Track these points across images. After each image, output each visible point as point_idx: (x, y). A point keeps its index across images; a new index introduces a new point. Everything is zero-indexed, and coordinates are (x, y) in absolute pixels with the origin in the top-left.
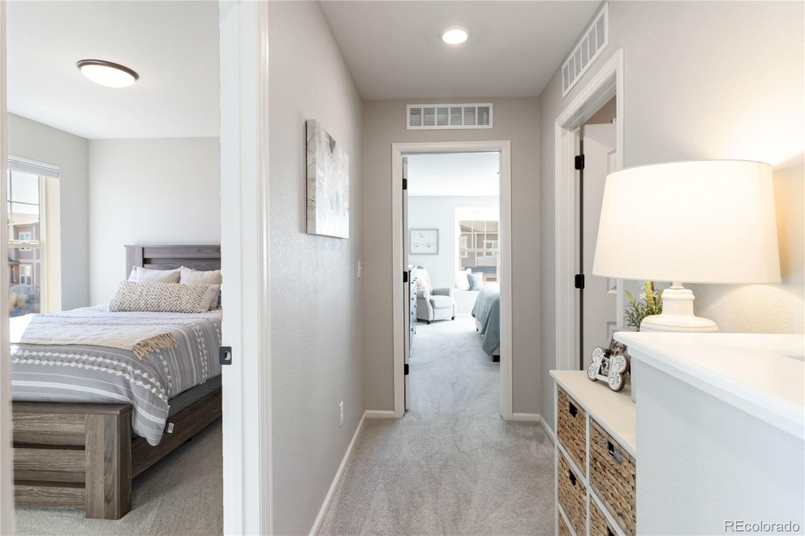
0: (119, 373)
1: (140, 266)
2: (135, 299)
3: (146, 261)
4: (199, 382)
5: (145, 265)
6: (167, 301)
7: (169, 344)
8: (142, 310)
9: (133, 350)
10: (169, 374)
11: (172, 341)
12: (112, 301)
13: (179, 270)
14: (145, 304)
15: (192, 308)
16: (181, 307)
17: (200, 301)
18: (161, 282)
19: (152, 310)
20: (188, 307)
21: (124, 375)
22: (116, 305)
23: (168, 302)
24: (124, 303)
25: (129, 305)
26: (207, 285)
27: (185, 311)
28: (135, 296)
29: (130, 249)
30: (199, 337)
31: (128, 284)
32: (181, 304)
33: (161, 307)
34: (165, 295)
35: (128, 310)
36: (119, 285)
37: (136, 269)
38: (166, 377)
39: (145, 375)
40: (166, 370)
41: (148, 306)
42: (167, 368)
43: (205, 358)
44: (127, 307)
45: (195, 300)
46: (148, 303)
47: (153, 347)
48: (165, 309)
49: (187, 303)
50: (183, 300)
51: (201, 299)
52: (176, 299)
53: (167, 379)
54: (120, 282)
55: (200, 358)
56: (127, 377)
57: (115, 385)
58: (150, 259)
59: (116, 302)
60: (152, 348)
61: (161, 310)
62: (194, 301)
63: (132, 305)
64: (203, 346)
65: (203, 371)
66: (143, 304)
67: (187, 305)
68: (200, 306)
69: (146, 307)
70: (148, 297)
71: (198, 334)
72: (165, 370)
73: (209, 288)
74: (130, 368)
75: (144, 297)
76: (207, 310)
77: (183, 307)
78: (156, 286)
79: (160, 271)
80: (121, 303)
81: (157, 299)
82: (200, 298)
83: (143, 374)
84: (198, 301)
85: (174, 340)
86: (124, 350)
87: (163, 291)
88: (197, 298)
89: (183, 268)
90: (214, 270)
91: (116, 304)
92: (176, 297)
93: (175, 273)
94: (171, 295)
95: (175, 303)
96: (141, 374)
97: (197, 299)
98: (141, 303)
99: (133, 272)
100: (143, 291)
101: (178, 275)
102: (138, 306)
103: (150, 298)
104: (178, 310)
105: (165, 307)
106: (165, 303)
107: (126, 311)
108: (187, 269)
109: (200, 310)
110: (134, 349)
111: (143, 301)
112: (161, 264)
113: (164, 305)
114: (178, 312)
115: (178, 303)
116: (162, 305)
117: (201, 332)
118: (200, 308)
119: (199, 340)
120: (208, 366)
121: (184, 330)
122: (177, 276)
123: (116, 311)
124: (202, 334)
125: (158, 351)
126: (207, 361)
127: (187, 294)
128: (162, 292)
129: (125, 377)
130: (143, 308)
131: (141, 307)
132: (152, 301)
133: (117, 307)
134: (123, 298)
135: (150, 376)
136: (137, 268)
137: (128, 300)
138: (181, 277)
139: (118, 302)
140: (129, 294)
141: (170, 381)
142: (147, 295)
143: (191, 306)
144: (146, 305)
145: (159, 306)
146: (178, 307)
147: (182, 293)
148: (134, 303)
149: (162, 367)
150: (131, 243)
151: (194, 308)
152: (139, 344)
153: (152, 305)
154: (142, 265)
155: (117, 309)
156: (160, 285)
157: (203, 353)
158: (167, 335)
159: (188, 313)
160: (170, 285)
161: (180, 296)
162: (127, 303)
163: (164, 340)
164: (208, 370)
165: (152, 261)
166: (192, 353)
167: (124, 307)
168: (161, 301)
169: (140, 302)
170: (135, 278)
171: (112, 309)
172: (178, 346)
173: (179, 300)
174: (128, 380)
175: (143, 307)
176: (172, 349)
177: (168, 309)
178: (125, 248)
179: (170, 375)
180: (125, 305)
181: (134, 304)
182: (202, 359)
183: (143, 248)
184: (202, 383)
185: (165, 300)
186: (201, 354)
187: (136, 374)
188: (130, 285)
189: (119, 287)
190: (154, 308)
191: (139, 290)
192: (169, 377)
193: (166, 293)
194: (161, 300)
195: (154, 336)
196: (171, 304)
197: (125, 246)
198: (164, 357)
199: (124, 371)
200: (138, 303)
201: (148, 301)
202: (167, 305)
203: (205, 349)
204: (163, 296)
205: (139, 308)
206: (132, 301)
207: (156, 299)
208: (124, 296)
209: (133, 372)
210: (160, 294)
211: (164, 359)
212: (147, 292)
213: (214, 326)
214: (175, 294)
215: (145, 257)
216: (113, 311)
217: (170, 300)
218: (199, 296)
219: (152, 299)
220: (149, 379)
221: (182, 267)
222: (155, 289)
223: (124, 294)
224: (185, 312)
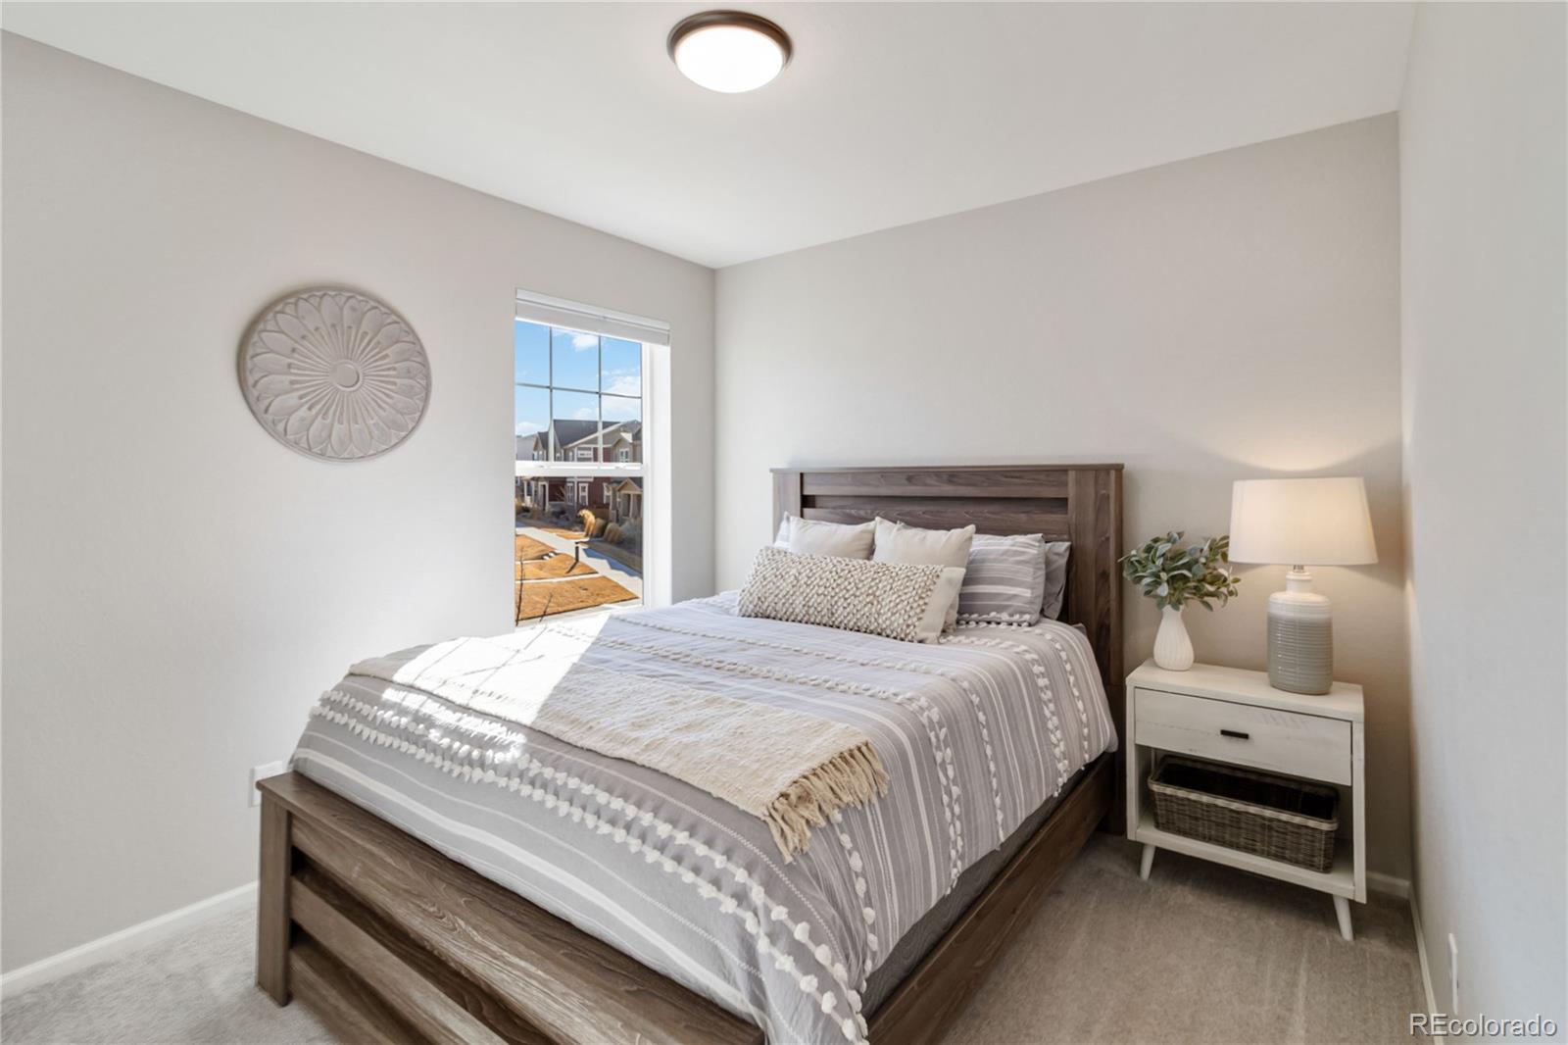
0: (729, 905)
1: (795, 515)
2: (784, 592)
3: (807, 501)
4: (943, 892)
5: (806, 510)
6: (849, 604)
7: (866, 785)
8: (799, 618)
9: (769, 820)
10: (869, 903)
11: (875, 772)
12: (743, 591)
13: (872, 524)
14: (804, 606)
15: (904, 627)
16: (880, 621)
17: (923, 611)
18: (836, 556)
19: (818, 621)
20: (896, 624)
21: (740, 912)
22: (751, 603)
23: (852, 606)
24: (766, 598)
25: (773, 604)
26: (938, 568)
27: (889, 632)
28: (784, 584)
29: (780, 475)
30: (938, 748)
31: (774, 555)
32: (879, 614)
33: (836, 615)
34: (845, 588)
35: (772, 615)
36: (757, 558)
37: (788, 519)
38: (861, 914)
39: (800, 932)
40: (860, 886)
41: (811, 611)
42: (861, 880)
43: (957, 809)
44: (770, 608)
45: (912, 608)
46: (811, 604)
47: (824, 807)
48: (846, 622)
49: (893, 614)
50: (884, 603)
51: (926, 604)
52: (868, 600)
53: (863, 920)
54: (758, 552)
55: (944, 813)
56: (751, 925)
57: (717, 942)
58: (813, 496)
59: (751, 594)
60: (820, 808)
61: (837, 623)
62: (908, 608)
63: (780, 604)
64: (951, 773)
65: (953, 853)
66: (801, 606)
67: (893, 618)
68: (922, 622)
69: (807, 613)
70: (811, 590)
71: (937, 737)
72: (857, 887)
73: (943, 576)
74: (757, 894)
75: (801, 590)
76: (939, 633)
77: (884, 622)
78: (827, 564)
79: (834, 526)
80: (759, 598)
81: (829, 597)
82: (921, 602)
83: (796, 923)
84: (918, 610)
85: (878, 767)
86: (745, 813)
87: (840, 577)
88: (915, 601)
89: (881, 522)
90: (949, 529)
91: (751, 599)
92: (868, 595)
93: (863, 532)
94: (857, 589)
95: (866, 609)
96: (790, 924)
97: (915, 605)
98: (797, 602)
99: (784, 524)
100: (800, 574)
101: (870, 536)
102: (791, 610)
103: (814, 591)
104: (872, 628)
105: (845, 617)
106: (845, 608)
107: (768, 617)
108: (888, 524)
109: (922, 635)
110: (771, 816)
111: (801, 598)
112: (834, 508)
113: (842, 613)
114: (872, 632)
115: (874, 610)
116: (839, 612)
117: (944, 730)
118: (924, 629)
119: (939, 757)
120: (962, 835)
121: (901, 725)
122: (869, 541)
123: (749, 616)
124: (946, 736)
125: (837, 816)
126: (959, 818)
127: (891, 588)
128: (839, 582)
129: (744, 921)
130: (802, 615)
131: (797, 610)
132: (819, 601)
133: (751, 606)
134: (763, 587)
135: (816, 936)
136: (791, 518)
137: (771, 593)
138: (877, 542)
139: (754, 595)
140: (775, 580)
141: (873, 928)
142: (808, 586)
143: (901, 621)
144: (806, 608)
145: (833, 614)
146: (873, 620)
147: (880, 585)
148: (783, 601)
149: (848, 877)
150: (781, 465)
151: (908, 626)
152: (785, 795)
153: (819, 609)
154: (799, 513)
155: (752, 611)
156: (835, 561)
157: (949, 794)
158: (859, 749)
159: (895, 638)
160: (855, 563)
161: (878, 593)
162: (770, 599)
163: (854, 773)
164: (963, 847)
165: (818, 502)
166: (925, 799)
167: (764, 607)
168: (836, 602)
169: (794, 601)
170: (787, 540)
171: (743, 610)
172: (890, 789)
173: (875, 603)
174: (751, 936)
175: (801, 612)
176: (875, 800)
177: (852, 623)
178: (772, 474)
179: (871, 906)
180: (766, 604)
181: (784, 604)
182: (948, 814)
183: (802, 475)
184: (949, 892)
185: (846, 599)
186: (945, 799)
187: (774, 922)
188: (776, 557)
189: (756, 561)
190: (822, 617)
191: (794, 571)
192: (869, 913)
193: (846, 583)
194: (836, 598)
195: (825, 758)
196: (858, 611)
197: (772, 470)
198: (853, 840)
199: (741, 897)
200: (791, 601)
201: (810, 599)
202: (848, 614)
203: (955, 783)
204: (841, 590)
205: (792, 613)
206: (780, 596)
207: (825, 595)
208: (764, 583)
209: (768, 911)
210: (834, 585)
211: (856, 847)
212: (809, 578)
213: (972, 702)
214: (866, 588)
215: (806, 493)
216: (743, 616)
217: (856, 602)
218: (921, 598)
219: (818, 595)
220: (811, 946)
221: (878, 519)
222: (824, 572)
223: (765, 579)
224: (888, 636)
